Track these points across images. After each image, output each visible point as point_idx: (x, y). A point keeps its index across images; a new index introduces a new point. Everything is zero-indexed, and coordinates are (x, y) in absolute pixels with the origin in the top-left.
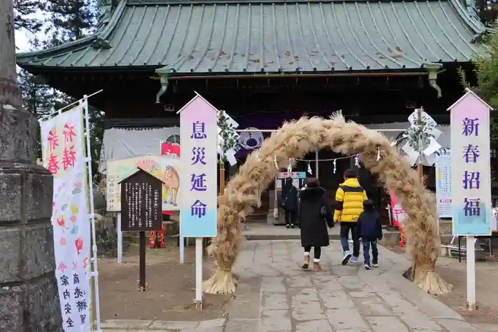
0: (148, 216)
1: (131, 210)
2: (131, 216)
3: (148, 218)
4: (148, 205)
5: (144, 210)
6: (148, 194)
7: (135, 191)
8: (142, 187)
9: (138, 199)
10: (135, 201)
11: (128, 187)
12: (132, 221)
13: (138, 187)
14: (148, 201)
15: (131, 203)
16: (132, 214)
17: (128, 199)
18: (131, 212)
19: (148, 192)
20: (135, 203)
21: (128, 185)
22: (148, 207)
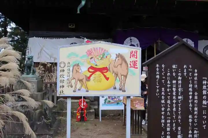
0: (193, 122)
1: (166, 111)
2: (166, 123)
3: (193, 127)
4: (193, 103)
5: (186, 112)
6: (193, 84)
7: (172, 78)
8: (182, 72)
9: (177, 91)
10: (172, 96)
11: (160, 71)
12: (166, 132)
13: (177, 72)
14: (193, 95)
15: (166, 100)
16: (166, 120)
17: (160, 92)
18: (166, 115)
19: (193, 81)
20: (172, 100)
21: (160, 68)
22: (193, 107)
